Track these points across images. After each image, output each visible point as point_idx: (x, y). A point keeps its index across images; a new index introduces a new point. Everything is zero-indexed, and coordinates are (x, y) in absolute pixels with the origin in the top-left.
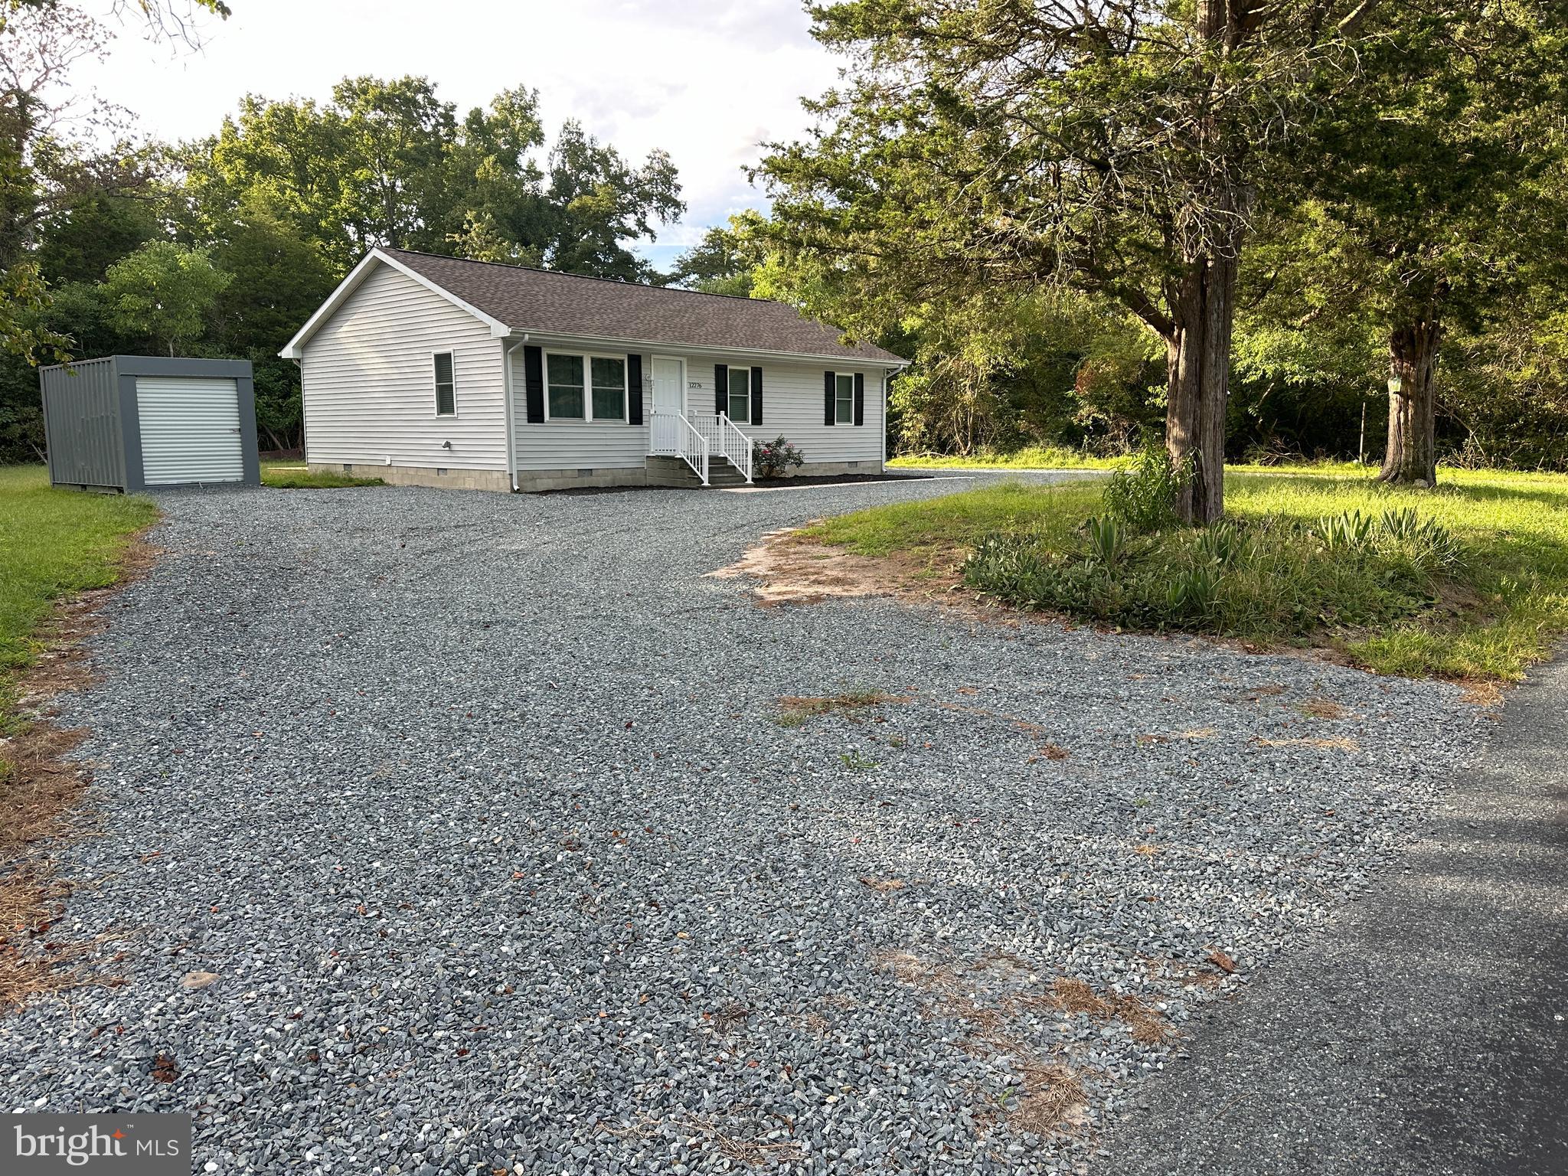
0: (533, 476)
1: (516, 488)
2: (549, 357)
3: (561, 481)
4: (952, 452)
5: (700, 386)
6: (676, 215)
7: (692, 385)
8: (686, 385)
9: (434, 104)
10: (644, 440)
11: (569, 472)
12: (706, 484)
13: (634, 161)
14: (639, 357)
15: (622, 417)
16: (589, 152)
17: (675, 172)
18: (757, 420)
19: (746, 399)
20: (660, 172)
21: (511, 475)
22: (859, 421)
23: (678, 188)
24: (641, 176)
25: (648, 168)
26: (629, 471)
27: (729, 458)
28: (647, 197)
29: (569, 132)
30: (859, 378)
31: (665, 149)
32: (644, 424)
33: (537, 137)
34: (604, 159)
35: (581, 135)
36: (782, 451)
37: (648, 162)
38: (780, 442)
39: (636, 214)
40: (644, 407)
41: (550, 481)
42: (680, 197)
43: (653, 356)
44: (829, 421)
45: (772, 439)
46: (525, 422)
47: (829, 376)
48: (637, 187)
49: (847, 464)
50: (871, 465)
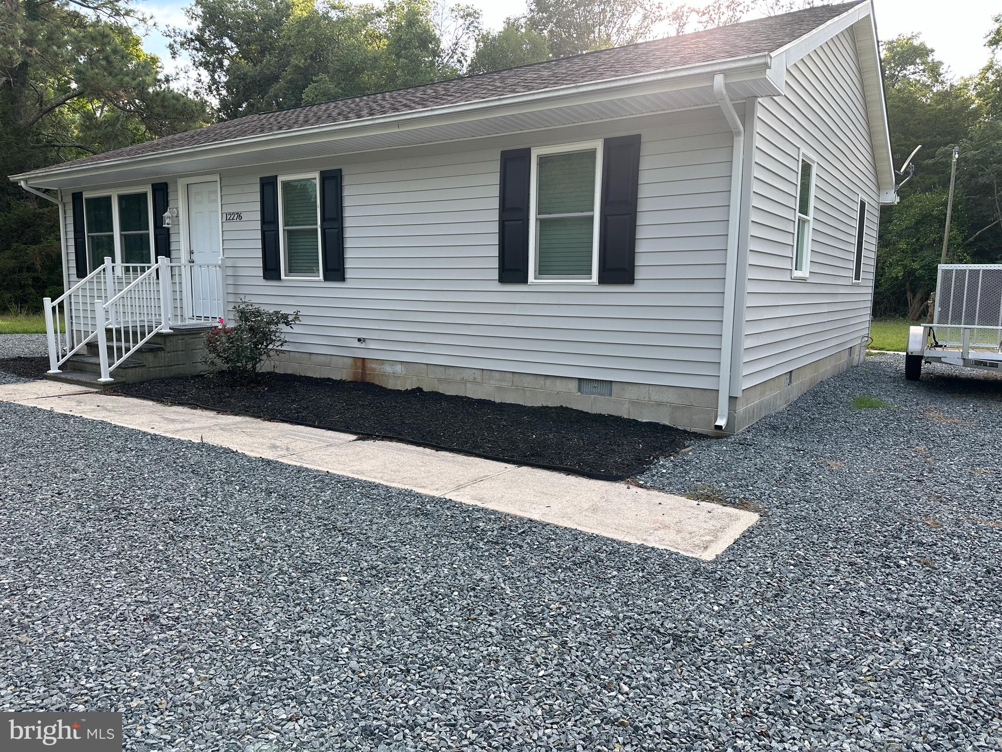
5: (240, 216)
7: (229, 217)
8: (220, 218)
18: (335, 272)
40: (173, 255)
43: (180, 182)
49: (574, 386)
50: (670, 397)
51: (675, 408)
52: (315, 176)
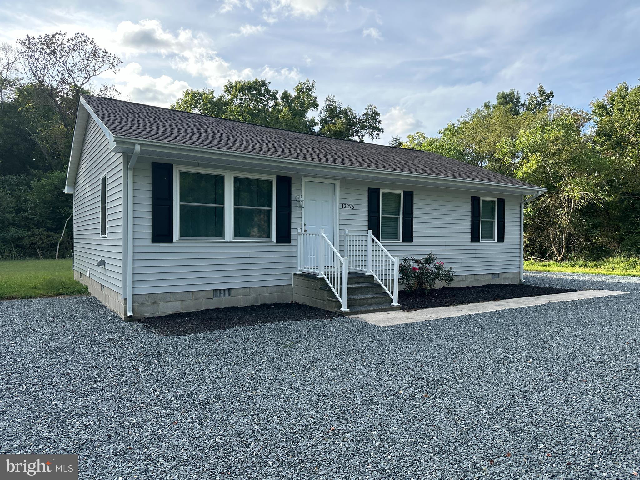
0: (156, 299)
1: (130, 314)
2: (182, 174)
3: (191, 303)
4: (550, 258)
5: (352, 207)
6: (378, 135)
7: (344, 206)
8: (338, 206)
9: (268, 91)
10: (292, 258)
11: (203, 293)
12: (345, 309)
13: (359, 112)
14: (290, 178)
15: (269, 236)
16: (338, 110)
17: (378, 114)
18: (408, 237)
19: (397, 219)
20: (371, 115)
21: (126, 300)
22: (501, 239)
23: (380, 122)
24: (361, 118)
25: (365, 114)
26: (275, 289)
27: (376, 277)
28: (364, 127)
29: (329, 101)
30: (501, 202)
31: (374, 105)
32: (293, 243)
33: (315, 105)
34: (344, 112)
35: (334, 102)
36: (431, 267)
37: (365, 111)
38: (429, 260)
39: (359, 136)
40: (293, 226)
41: (178, 303)
42: (381, 126)
43: (304, 179)
44: (475, 238)
45: (421, 256)
46: (149, 243)
47: (475, 201)
48: (359, 123)
49: (490, 276)
50: (511, 276)
51: (512, 278)
52: (401, 192)
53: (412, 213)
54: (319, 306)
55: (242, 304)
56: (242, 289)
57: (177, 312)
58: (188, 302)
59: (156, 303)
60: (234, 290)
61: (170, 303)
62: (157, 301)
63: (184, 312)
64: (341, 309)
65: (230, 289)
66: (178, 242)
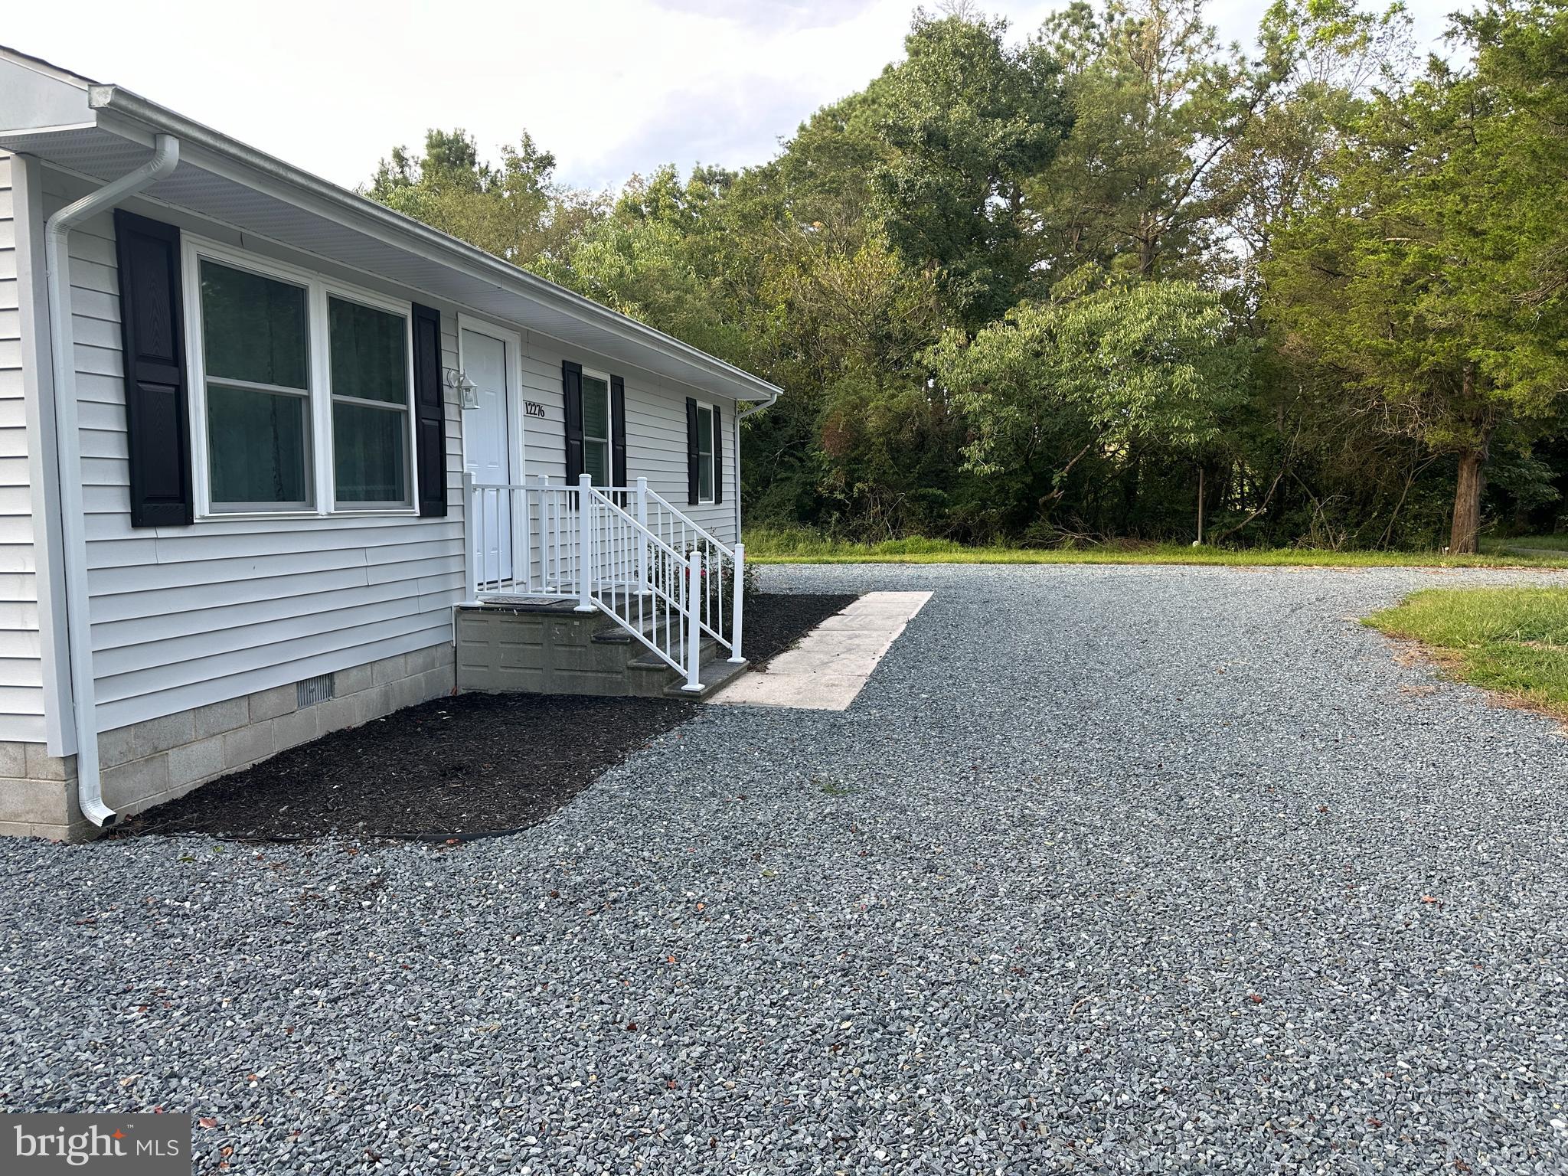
2: (209, 270)
3: (246, 736)
5: (541, 412)
7: (528, 408)
8: (518, 409)
10: (450, 561)
11: (273, 698)
12: (695, 685)
14: (438, 314)
15: (403, 494)
22: (719, 501)
26: (420, 660)
30: (717, 414)
32: (453, 514)
40: (450, 463)
41: (215, 744)
43: (461, 321)
44: (693, 501)
46: (120, 528)
47: (691, 408)
52: (607, 378)
53: (624, 435)
54: (590, 689)
55: (358, 721)
56: (355, 672)
57: (215, 777)
58: (241, 733)
59: (158, 753)
60: (341, 674)
61: (195, 747)
62: (160, 748)
63: (232, 771)
64: (685, 687)
65: (330, 676)
66: (207, 521)
